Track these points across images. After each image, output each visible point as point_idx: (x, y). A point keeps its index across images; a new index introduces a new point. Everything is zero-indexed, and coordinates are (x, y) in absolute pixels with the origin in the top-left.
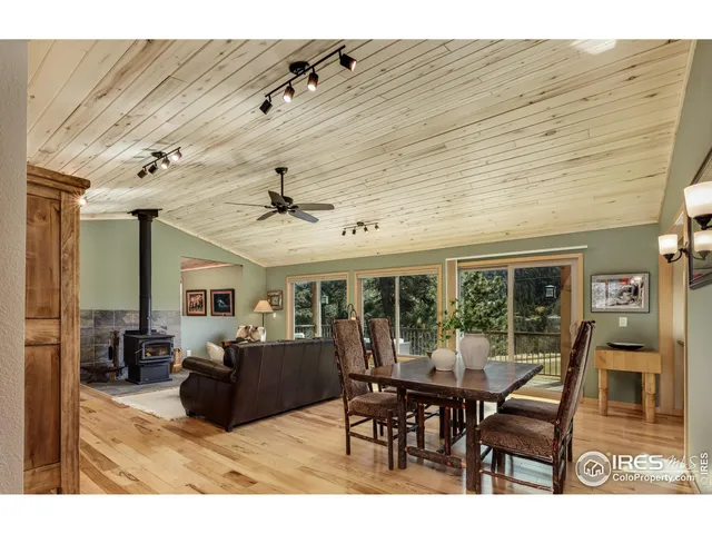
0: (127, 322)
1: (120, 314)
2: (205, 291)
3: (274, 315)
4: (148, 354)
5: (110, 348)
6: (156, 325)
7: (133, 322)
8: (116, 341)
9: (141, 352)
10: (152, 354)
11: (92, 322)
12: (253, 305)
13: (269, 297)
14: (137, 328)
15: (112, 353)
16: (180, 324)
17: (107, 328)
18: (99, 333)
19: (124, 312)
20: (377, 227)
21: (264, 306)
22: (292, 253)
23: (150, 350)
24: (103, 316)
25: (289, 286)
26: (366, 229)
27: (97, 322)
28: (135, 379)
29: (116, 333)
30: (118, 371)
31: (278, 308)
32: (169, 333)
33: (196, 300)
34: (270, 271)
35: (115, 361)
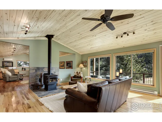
0: (44, 71)
1: (43, 68)
2: (64, 62)
3: (84, 68)
4: (50, 81)
5: (40, 79)
6: (52, 72)
7: (46, 71)
8: (41, 77)
9: (48, 81)
10: (52, 81)
11: (35, 71)
12: (78, 66)
13: (83, 63)
14: (47, 73)
15: (40, 80)
16: (59, 71)
17: (39, 73)
18: (37, 74)
19: (44, 68)
20: (134, 33)
21: (81, 66)
22: (92, 49)
23: (51, 80)
24: (38, 69)
25: (89, 59)
26: (128, 35)
27: (36, 71)
28: (46, 89)
29: (41, 74)
30: (42, 86)
31: (85, 66)
32: (56, 74)
33: (62, 64)
34: (83, 56)
35: (41, 83)
